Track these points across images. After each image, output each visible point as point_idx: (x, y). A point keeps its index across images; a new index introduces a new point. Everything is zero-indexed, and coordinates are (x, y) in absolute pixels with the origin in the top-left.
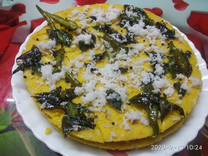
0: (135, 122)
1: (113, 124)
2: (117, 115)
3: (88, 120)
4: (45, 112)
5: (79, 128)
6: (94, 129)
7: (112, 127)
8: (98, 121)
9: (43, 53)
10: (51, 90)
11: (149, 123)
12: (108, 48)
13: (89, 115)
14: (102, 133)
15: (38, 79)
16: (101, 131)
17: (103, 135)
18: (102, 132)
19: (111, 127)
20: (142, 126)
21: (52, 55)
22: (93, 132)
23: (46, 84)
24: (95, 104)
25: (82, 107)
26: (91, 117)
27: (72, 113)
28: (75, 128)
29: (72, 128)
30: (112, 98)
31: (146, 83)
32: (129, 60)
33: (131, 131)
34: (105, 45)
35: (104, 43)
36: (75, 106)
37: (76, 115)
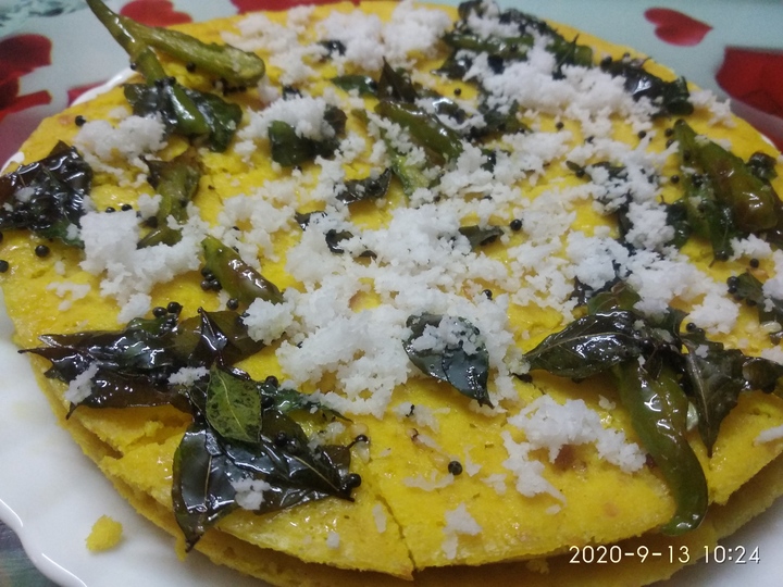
0: (569, 457)
1: (455, 469)
2: (468, 428)
3: (319, 456)
4: (88, 425)
5: (267, 495)
6: (352, 500)
7: (450, 487)
8: (371, 460)
9: (100, 173)
10: (127, 321)
11: (643, 460)
12: (401, 154)
13: (322, 432)
14: (396, 521)
15: (65, 276)
16: (390, 510)
17: (401, 529)
18: (399, 515)
19: (442, 485)
20: (612, 475)
21: (142, 179)
22: (347, 517)
23: (104, 293)
24: (354, 381)
25: (285, 391)
26: (334, 442)
27: (230, 422)
28: (246, 493)
29: (232, 494)
30: (440, 347)
31: (598, 285)
32: (502, 193)
33: (555, 501)
34: (388, 142)
35: (383, 131)
36: (246, 387)
37: (251, 429)
